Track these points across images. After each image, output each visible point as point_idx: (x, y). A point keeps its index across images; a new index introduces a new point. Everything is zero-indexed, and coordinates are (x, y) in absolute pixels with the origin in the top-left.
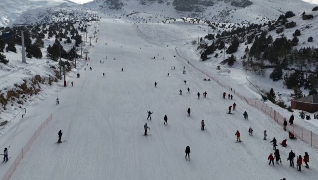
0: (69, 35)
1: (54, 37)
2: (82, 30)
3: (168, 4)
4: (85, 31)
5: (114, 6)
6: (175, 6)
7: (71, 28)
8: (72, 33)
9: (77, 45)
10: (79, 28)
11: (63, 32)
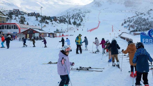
0: (79, 19)
1: (74, 19)
2: (83, 16)
3: (122, 4)
4: (84, 17)
5: (97, 6)
6: (125, 5)
7: (79, 16)
8: (80, 18)
9: (81, 22)
10: (82, 16)
11: (77, 18)
